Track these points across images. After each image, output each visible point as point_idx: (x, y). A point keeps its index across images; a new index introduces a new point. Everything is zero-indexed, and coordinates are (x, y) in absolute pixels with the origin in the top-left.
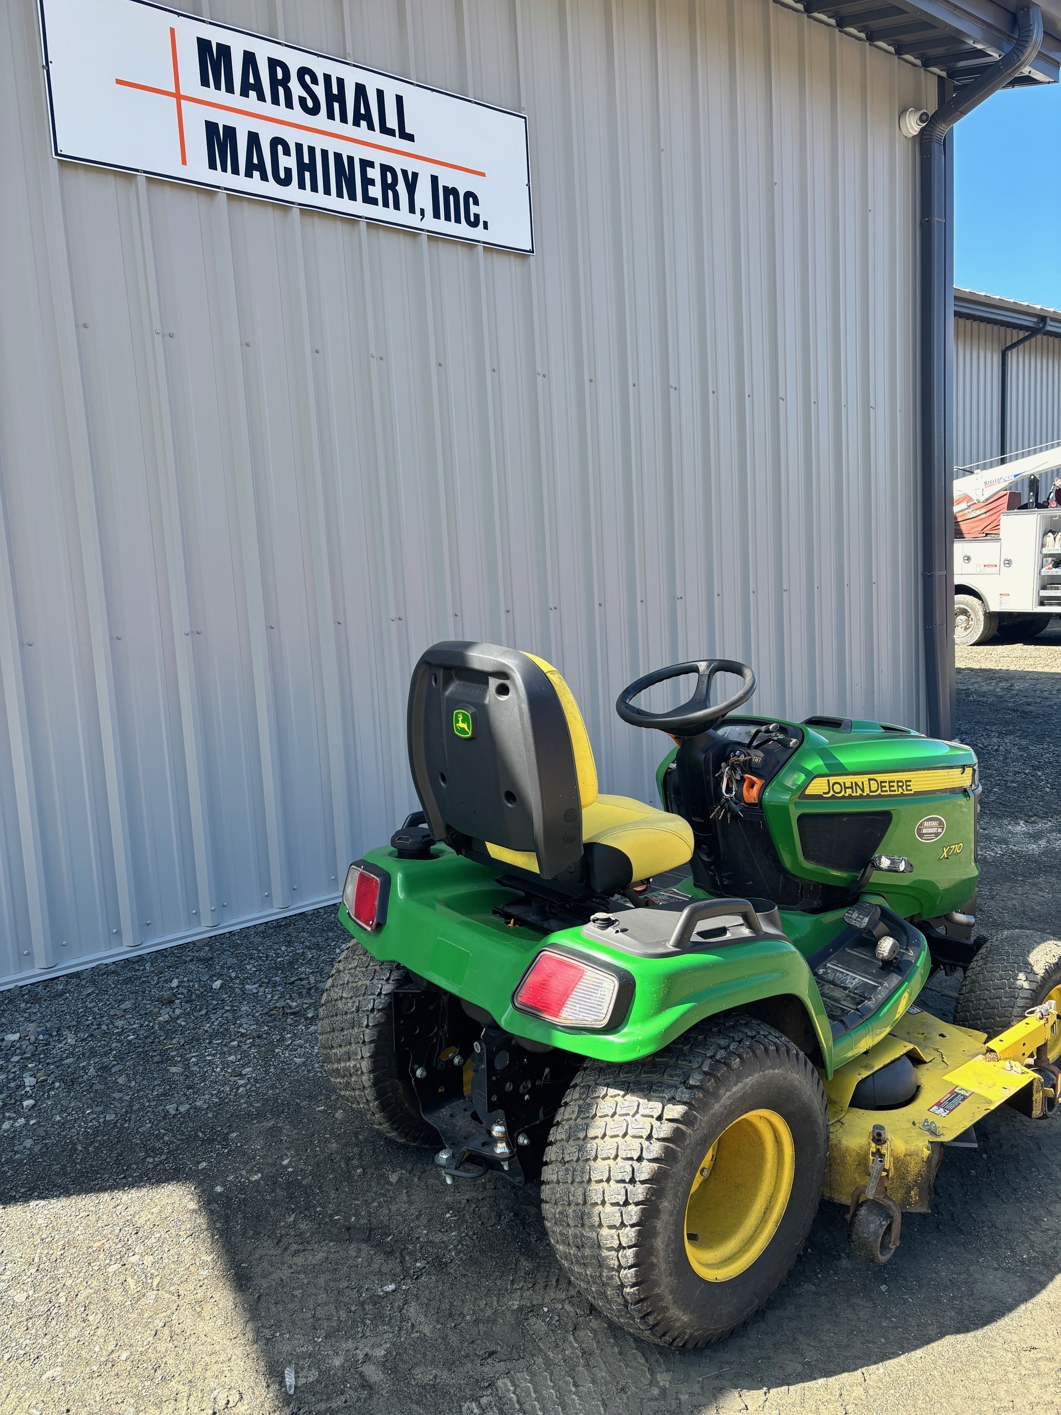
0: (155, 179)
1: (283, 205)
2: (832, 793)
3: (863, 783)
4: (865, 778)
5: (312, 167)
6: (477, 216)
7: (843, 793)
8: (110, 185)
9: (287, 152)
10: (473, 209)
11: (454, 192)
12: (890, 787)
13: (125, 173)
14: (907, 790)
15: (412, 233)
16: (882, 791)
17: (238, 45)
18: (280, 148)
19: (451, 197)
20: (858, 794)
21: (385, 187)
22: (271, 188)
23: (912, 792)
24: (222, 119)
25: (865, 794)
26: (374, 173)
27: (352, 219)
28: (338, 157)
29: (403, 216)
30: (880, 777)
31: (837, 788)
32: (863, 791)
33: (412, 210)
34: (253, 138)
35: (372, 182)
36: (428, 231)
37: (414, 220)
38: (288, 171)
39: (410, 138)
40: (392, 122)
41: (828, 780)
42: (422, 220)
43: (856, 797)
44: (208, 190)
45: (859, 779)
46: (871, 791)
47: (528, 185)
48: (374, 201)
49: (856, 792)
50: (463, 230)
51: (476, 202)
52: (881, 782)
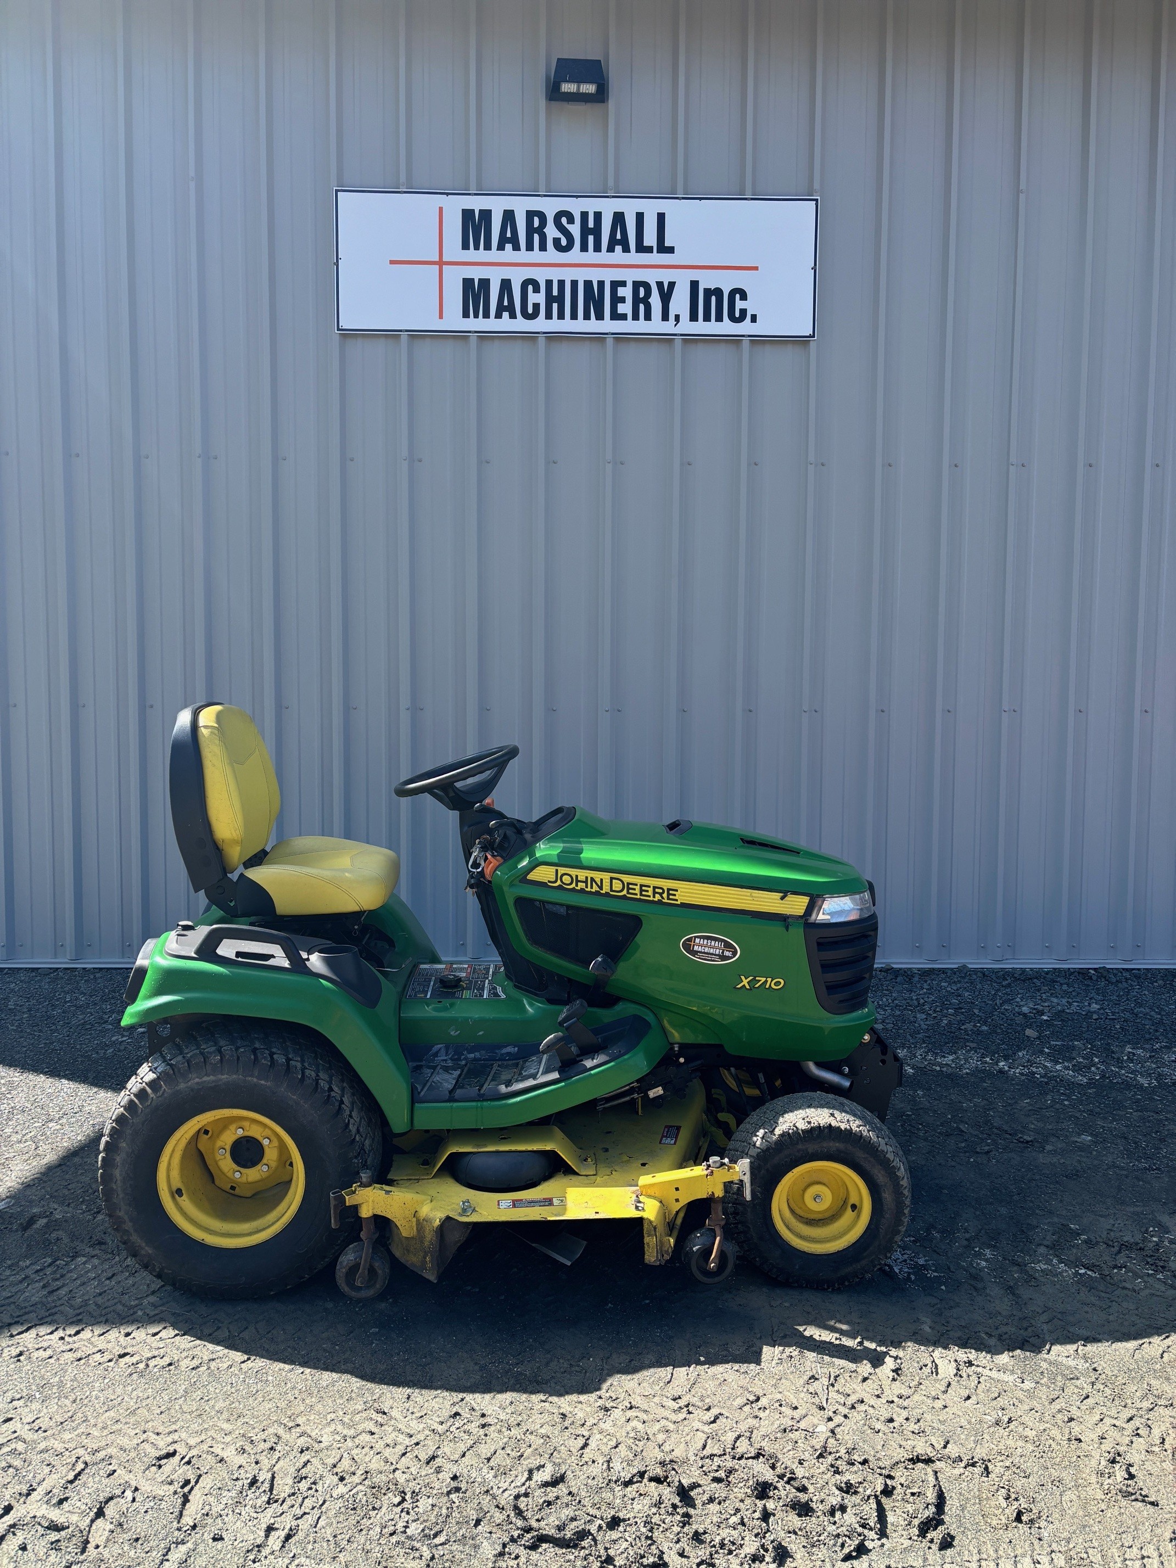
0: (416, 336)
1: (531, 337)
2: (559, 883)
3: (602, 880)
4: (606, 877)
5: (560, 299)
6: (743, 312)
7: (573, 885)
8: (381, 346)
9: (537, 290)
10: (739, 304)
11: (718, 292)
12: (641, 891)
13: (392, 335)
14: (668, 899)
15: (665, 340)
16: (628, 893)
17: (497, 206)
18: (530, 288)
19: (713, 298)
20: (593, 890)
21: (636, 301)
22: (521, 324)
23: (679, 903)
24: (476, 274)
25: (603, 892)
26: (626, 292)
27: (598, 338)
28: (588, 284)
29: (656, 325)
30: (627, 879)
31: (567, 879)
32: (601, 888)
33: (665, 317)
34: (506, 285)
35: (623, 300)
36: (682, 335)
37: (668, 327)
38: (536, 306)
39: (671, 250)
40: (650, 239)
41: (557, 871)
42: (676, 325)
43: (590, 893)
44: (461, 336)
45: (597, 876)
46: (612, 890)
47: (814, 268)
48: (624, 317)
49: (592, 887)
50: (727, 327)
51: (744, 296)
52: (629, 884)
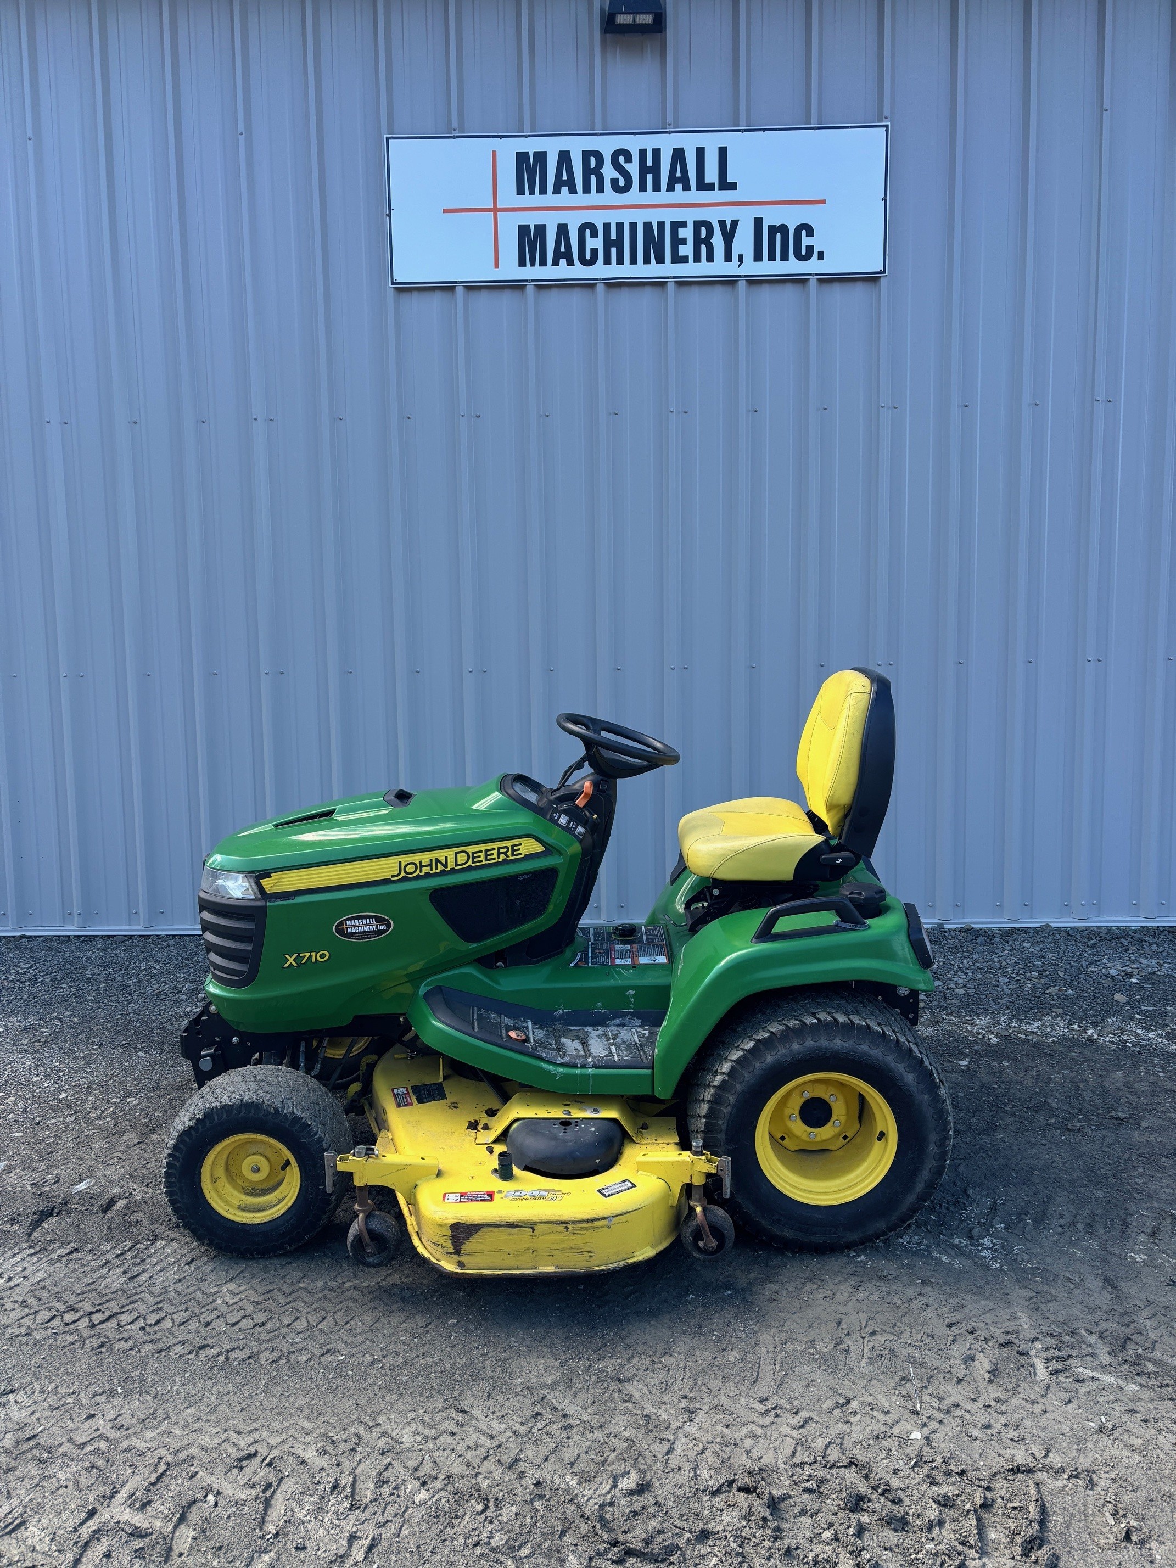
0: (473, 287)
1: (588, 285)
5: (619, 243)
6: (810, 249)
9: (594, 234)
10: (806, 241)
11: (783, 229)
13: (447, 288)
15: (729, 282)
18: (588, 232)
19: (778, 236)
21: (698, 241)
22: (578, 271)
24: (532, 220)
27: (659, 284)
28: (648, 226)
29: (720, 267)
33: (728, 258)
34: (563, 230)
35: (684, 241)
36: (746, 276)
37: (731, 269)
38: (594, 252)
39: (733, 186)
40: (711, 175)
42: (739, 266)
44: (518, 287)
47: (885, 199)
48: (685, 259)
50: (793, 266)
51: (810, 233)
